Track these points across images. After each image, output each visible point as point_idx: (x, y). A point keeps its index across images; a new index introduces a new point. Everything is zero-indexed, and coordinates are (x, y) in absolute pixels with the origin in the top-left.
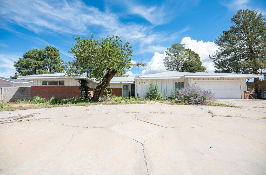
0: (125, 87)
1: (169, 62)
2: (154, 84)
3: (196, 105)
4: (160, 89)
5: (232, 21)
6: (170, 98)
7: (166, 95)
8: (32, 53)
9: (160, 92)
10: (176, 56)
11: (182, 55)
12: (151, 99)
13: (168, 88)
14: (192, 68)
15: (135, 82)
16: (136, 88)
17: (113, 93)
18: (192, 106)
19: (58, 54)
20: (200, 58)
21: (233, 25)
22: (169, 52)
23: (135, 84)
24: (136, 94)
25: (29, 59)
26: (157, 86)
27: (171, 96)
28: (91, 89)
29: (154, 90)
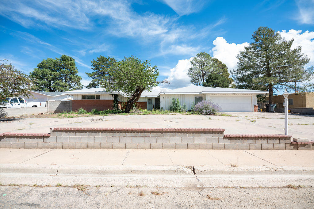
0: (150, 101)
1: (194, 73)
2: (176, 98)
3: (206, 116)
4: (182, 103)
5: (252, 38)
6: (189, 111)
7: (186, 108)
8: (47, 63)
9: (181, 106)
10: (201, 67)
11: (208, 65)
12: (173, 111)
13: (188, 102)
14: (217, 80)
15: (159, 96)
16: (160, 102)
17: (139, 106)
18: (203, 116)
19: (74, 64)
20: (227, 69)
21: (253, 41)
22: (194, 62)
23: (159, 98)
24: (160, 107)
25: (44, 69)
26: (179, 100)
27: (190, 109)
28: (121, 103)
29: (176, 104)
